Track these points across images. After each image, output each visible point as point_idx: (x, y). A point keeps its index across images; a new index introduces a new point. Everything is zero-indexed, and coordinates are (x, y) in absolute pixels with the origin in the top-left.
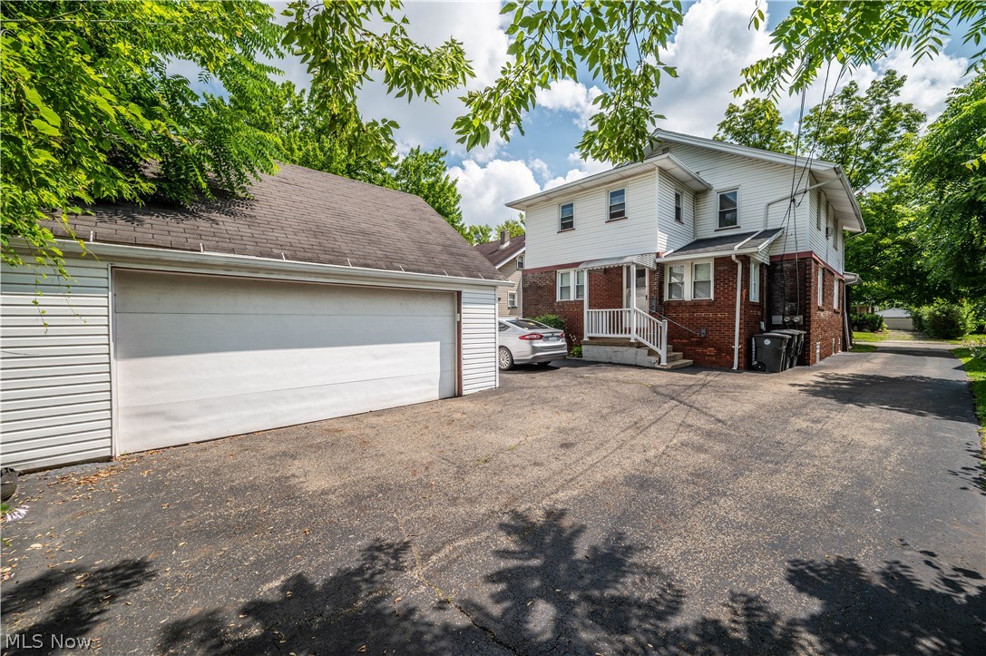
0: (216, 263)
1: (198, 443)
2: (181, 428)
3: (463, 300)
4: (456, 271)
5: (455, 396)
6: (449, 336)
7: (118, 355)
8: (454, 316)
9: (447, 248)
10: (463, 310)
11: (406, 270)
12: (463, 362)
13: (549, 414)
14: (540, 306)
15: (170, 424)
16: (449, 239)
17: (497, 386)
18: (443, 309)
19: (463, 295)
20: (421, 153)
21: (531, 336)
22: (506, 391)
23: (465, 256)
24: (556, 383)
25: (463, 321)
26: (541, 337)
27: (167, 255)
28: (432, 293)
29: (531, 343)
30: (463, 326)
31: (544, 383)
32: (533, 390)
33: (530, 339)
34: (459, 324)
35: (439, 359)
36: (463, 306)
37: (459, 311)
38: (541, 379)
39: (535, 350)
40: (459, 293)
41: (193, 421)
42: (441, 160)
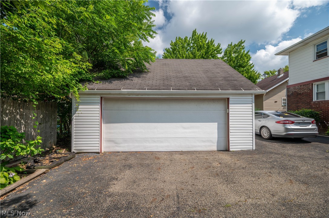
0: (125, 93)
1: (122, 152)
2: (118, 146)
3: (230, 102)
4: (227, 88)
5: (226, 151)
6: (222, 120)
7: (104, 122)
8: (226, 110)
9: (226, 79)
10: (230, 107)
11: (197, 90)
12: (230, 134)
13: (282, 180)
14: (300, 104)
15: (115, 145)
16: (229, 74)
17: (254, 148)
18: (219, 107)
19: (230, 100)
20: (233, 45)
21: (285, 122)
22: (259, 153)
23: (236, 80)
24: (302, 154)
25: (230, 113)
26: (293, 123)
27: (112, 92)
28: (213, 100)
29: (284, 126)
30: (230, 115)
31: (291, 152)
32: (280, 156)
33: (284, 123)
34: (228, 114)
35: (217, 131)
36: (230, 105)
37: (228, 108)
38: (290, 149)
39: (287, 130)
40: (228, 99)
41: (121, 145)
42: (242, 45)
